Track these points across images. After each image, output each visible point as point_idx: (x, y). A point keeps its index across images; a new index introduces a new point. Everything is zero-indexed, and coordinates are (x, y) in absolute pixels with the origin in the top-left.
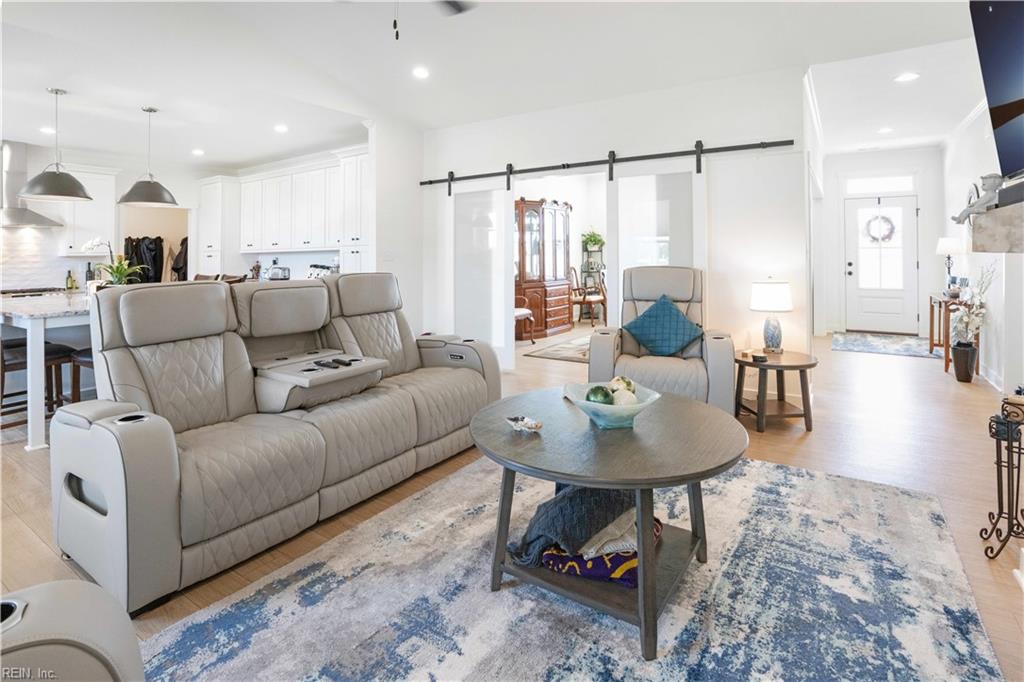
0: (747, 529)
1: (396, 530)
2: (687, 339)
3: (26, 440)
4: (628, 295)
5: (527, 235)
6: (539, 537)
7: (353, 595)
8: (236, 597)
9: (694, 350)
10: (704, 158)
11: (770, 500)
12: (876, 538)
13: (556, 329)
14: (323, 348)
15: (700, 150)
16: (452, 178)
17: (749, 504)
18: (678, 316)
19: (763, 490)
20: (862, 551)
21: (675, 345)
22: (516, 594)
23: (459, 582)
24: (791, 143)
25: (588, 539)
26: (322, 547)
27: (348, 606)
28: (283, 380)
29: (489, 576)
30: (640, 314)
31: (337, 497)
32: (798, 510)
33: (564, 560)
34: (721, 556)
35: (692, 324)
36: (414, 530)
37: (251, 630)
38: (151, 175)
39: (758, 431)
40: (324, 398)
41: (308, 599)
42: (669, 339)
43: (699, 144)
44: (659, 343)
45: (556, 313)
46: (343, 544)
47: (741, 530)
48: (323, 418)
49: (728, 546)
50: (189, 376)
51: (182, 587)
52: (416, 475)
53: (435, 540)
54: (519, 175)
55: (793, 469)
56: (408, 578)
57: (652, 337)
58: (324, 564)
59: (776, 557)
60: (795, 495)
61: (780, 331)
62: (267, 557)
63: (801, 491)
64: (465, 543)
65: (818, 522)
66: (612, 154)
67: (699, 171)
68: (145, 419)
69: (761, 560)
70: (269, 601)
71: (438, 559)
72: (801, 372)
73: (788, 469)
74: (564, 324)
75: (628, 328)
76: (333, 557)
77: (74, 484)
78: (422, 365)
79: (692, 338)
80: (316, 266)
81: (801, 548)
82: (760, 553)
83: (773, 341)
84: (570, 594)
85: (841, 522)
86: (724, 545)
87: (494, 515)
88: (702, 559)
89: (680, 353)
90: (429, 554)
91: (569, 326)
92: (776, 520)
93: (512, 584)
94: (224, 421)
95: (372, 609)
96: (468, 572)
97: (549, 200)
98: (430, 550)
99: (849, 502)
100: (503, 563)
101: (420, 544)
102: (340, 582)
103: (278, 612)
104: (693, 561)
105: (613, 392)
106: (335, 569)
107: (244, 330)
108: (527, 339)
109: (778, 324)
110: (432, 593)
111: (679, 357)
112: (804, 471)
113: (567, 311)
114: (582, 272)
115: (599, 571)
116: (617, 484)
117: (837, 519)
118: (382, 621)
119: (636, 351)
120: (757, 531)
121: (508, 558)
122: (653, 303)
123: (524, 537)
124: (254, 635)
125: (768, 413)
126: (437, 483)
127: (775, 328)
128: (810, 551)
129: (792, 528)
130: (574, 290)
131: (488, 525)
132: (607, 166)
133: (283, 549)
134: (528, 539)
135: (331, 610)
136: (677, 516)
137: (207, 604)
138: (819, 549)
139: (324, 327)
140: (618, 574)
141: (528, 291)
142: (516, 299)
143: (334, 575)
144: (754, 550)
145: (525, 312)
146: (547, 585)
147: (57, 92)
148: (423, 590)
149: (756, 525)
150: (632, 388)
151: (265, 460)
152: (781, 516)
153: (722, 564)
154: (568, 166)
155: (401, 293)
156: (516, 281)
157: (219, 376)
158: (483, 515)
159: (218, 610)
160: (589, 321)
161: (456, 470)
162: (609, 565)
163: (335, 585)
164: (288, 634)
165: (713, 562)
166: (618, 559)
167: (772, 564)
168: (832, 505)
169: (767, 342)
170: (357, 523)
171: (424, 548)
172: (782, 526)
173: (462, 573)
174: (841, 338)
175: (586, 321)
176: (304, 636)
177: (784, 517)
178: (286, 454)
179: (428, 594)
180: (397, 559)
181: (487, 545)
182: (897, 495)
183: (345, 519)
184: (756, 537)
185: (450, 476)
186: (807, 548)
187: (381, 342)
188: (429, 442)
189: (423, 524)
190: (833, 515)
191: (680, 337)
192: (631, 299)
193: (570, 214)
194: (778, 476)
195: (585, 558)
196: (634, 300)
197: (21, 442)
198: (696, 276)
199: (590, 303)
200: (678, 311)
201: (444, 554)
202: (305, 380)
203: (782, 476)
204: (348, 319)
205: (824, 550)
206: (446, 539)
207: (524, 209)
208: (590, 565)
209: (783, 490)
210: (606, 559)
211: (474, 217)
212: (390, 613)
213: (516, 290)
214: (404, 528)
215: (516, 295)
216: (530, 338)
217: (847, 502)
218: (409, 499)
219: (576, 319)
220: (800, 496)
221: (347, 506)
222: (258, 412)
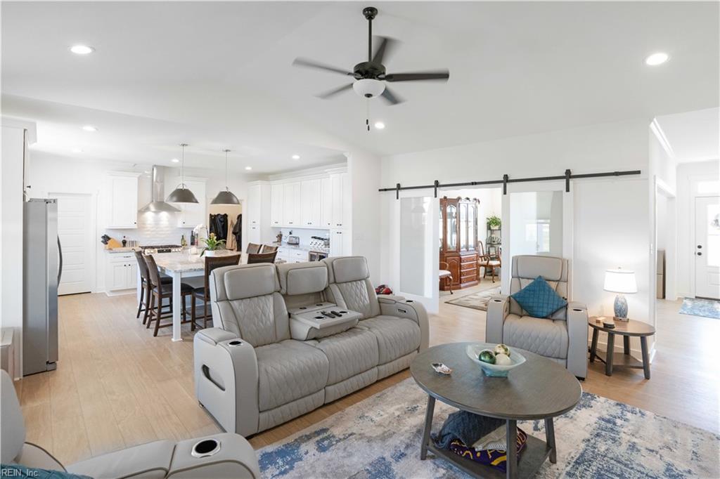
0: (588, 446)
1: (366, 415)
2: (555, 307)
3: (172, 335)
4: (515, 274)
5: (449, 220)
6: (449, 434)
7: (345, 449)
8: (285, 441)
9: (561, 315)
10: (571, 181)
11: (608, 427)
12: (687, 468)
13: (467, 284)
14: (325, 301)
15: (568, 176)
16: (399, 188)
17: (592, 429)
18: (549, 291)
19: (603, 420)
20: (673, 476)
21: (546, 311)
22: (435, 464)
23: (402, 451)
24: (639, 172)
25: (478, 439)
26: (327, 419)
27: (342, 455)
28: (305, 323)
29: (419, 451)
30: (522, 288)
31: (335, 391)
32: (628, 438)
33: (464, 449)
34: (566, 461)
35: (559, 297)
36: (377, 416)
37: (293, 461)
38: (227, 188)
39: (606, 375)
40: (327, 334)
41: (322, 449)
42: (543, 307)
43: (568, 172)
44: (535, 309)
45: (468, 273)
46: (338, 419)
47: (583, 446)
48: (327, 347)
49: (572, 455)
50: (257, 317)
51: (259, 431)
52: (378, 381)
53: (389, 424)
54: (442, 188)
55: (629, 407)
56: (374, 444)
57: (531, 304)
58: (328, 429)
59: (606, 468)
60: (627, 427)
61: (627, 306)
62: (298, 420)
63: (632, 425)
64: (407, 428)
65: (642, 448)
66: (506, 176)
67: (568, 190)
68: (242, 344)
69: (594, 468)
70: (301, 446)
71: (391, 436)
72: (642, 338)
73: (625, 407)
74: (473, 280)
75: (515, 297)
76: (333, 426)
77: (206, 370)
78: (381, 314)
79: (559, 307)
80: (315, 238)
81: (626, 465)
82: (595, 463)
83: (621, 313)
84: (466, 470)
85: (661, 452)
86: (570, 454)
87: (423, 413)
88: (553, 461)
89: (550, 316)
90: (385, 432)
91: (476, 281)
92: (610, 442)
93: (433, 457)
94: (274, 343)
95: (355, 459)
96: (407, 446)
97: (463, 197)
98: (386, 430)
99: (670, 438)
100: (428, 445)
101: (380, 425)
102: (337, 441)
103: (306, 453)
104: (546, 461)
105: (496, 354)
106: (335, 434)
107: (284, 291)
108: (447, 290)
109: (626, 301)
110: (387, 455)
111: (549, 319)
112: (637, 410)
113: (475, 272)
114: (487, 244)
115: (484, 459)
116: (494, 415)
117: (657, 449)
118: (360, 467)
119: (520, 313)
120: (595, 448)
121: (431, 443)
122: (533, 281)
123: (441, 432)
124: (296, 463)
125: (614, 363)
126: (390, 388)
127: (623, 303)
128: (632, 468)
129: (621, 450)
130: (481, 257)
131: (420, 419)
132: (502, 184)
133: (306, 417)
134: (443, 433)
135: (333, 456)
136: (539, 430)
137: (271, 443)
138: (639, 468)
139: (325, 289)
140: (495, 463)
141: (449, 258)
142: (440, 264)
143: (334, 436)
144: (590, 461)
145: (446, 273)
146: (453, 462)
147: (183, 145)
148: (382, 453)
149: (595, 444)
150: (508, 353)
151: (298, 370)
152: (614, 440)
153: (567, 466)
154: (476, 183)
155: (368, 268)
156: (440, 252)
157: (272, 317)
158: (416, 412)
159: (277, 447)
160: (491, 277)
161: (401, 381)
162: (490, 457)
163: (335, 443)
164: (312, 466)
165: (560, 464)
166: (496, 454)
167: (602, 472)
168: (655, 438)
169: (616, 313)
170: (345, 407)
171: (382, 428)
172: (614, 448)
173: (404, 446)
174: (689, 304)
175: (488, 277)
176: (321, 468)
177: (616, 441)
178: (309, 368)
179: (385, 456)
180: (368, 432)
181: (419, 431)
182: (712, 439)
183: (338, 404)
184: (593, 452)
185: (397, 385)
186: (630, 466)
187: (357, 299)
188: (385, 363)
189: (382, 413)
190: (655, 446)
191: (550, 306)
192: (517, 277)
193: (478, 206)
194: (617, 411)
195: (476, 450)
196: (519, 277)
197: (169, 335)
198: (564, 264)
199: (492, 266)
200: (550, 288)
201: (394, 433)
202: (317, 324)
203: (619, 412)
204: (339, 285)
205: (642, 470)
206: (395, 424)
207: (447, 204)
208: (478, 455)
209: (619, 422)
210: (489, 453)
211: (413, 207)
212: (365, 463)
213: (440, 257)
214: (371, 414)
215: (440, 261)
216: (450, 289)
217: (668, 438)
218: (374, 397)
219: (481, 275)
220: (630, 428)
221: (339, 397)
222: (291, 339)
